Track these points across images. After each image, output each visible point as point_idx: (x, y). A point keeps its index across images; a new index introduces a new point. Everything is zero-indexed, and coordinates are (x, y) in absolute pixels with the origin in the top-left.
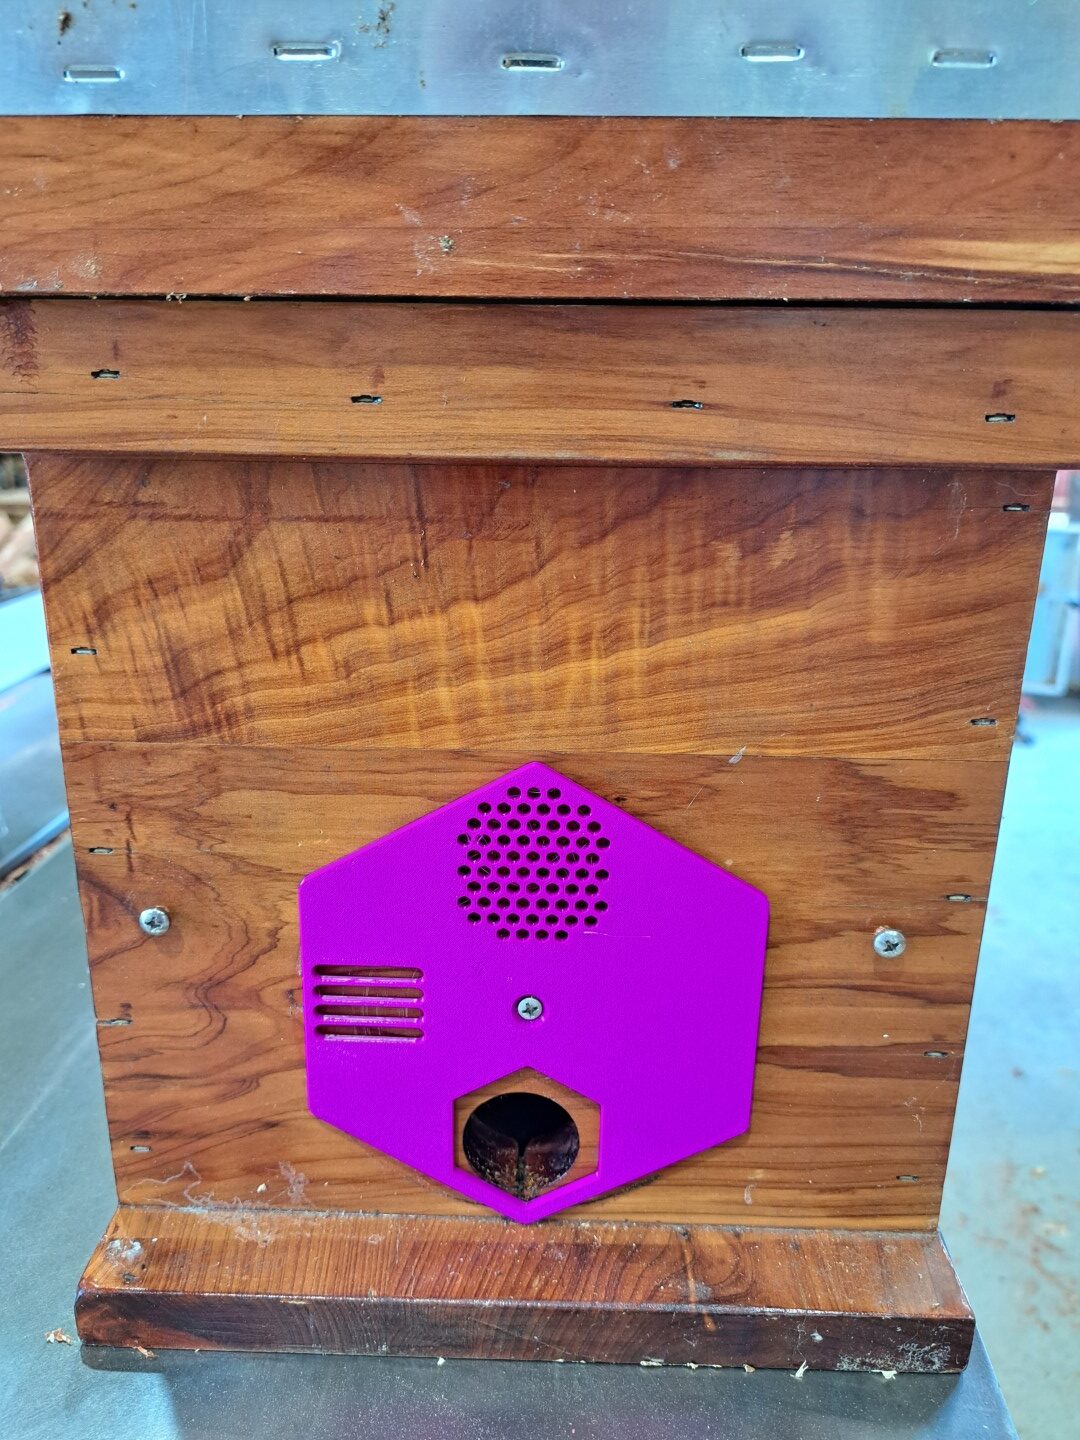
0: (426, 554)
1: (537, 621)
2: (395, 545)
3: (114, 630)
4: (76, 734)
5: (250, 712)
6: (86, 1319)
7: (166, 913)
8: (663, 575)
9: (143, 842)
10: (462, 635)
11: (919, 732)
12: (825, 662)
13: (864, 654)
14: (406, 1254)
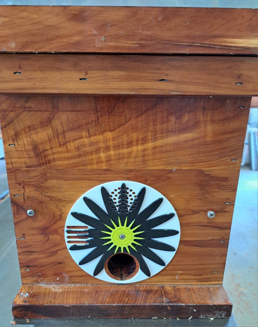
0: (98, 120)
1: (125, 136)
2: (90, 118)
3: (20, 139)
4: (10, 166)
5: (54, 160)
6: (15, 312)
7: (34, 211)
8: (156, 124)
9: (28, 193)
10: (107, 140)
11: (218, 163)
12: (196, 146)
13: (205, 144)
14: (94, 294)
